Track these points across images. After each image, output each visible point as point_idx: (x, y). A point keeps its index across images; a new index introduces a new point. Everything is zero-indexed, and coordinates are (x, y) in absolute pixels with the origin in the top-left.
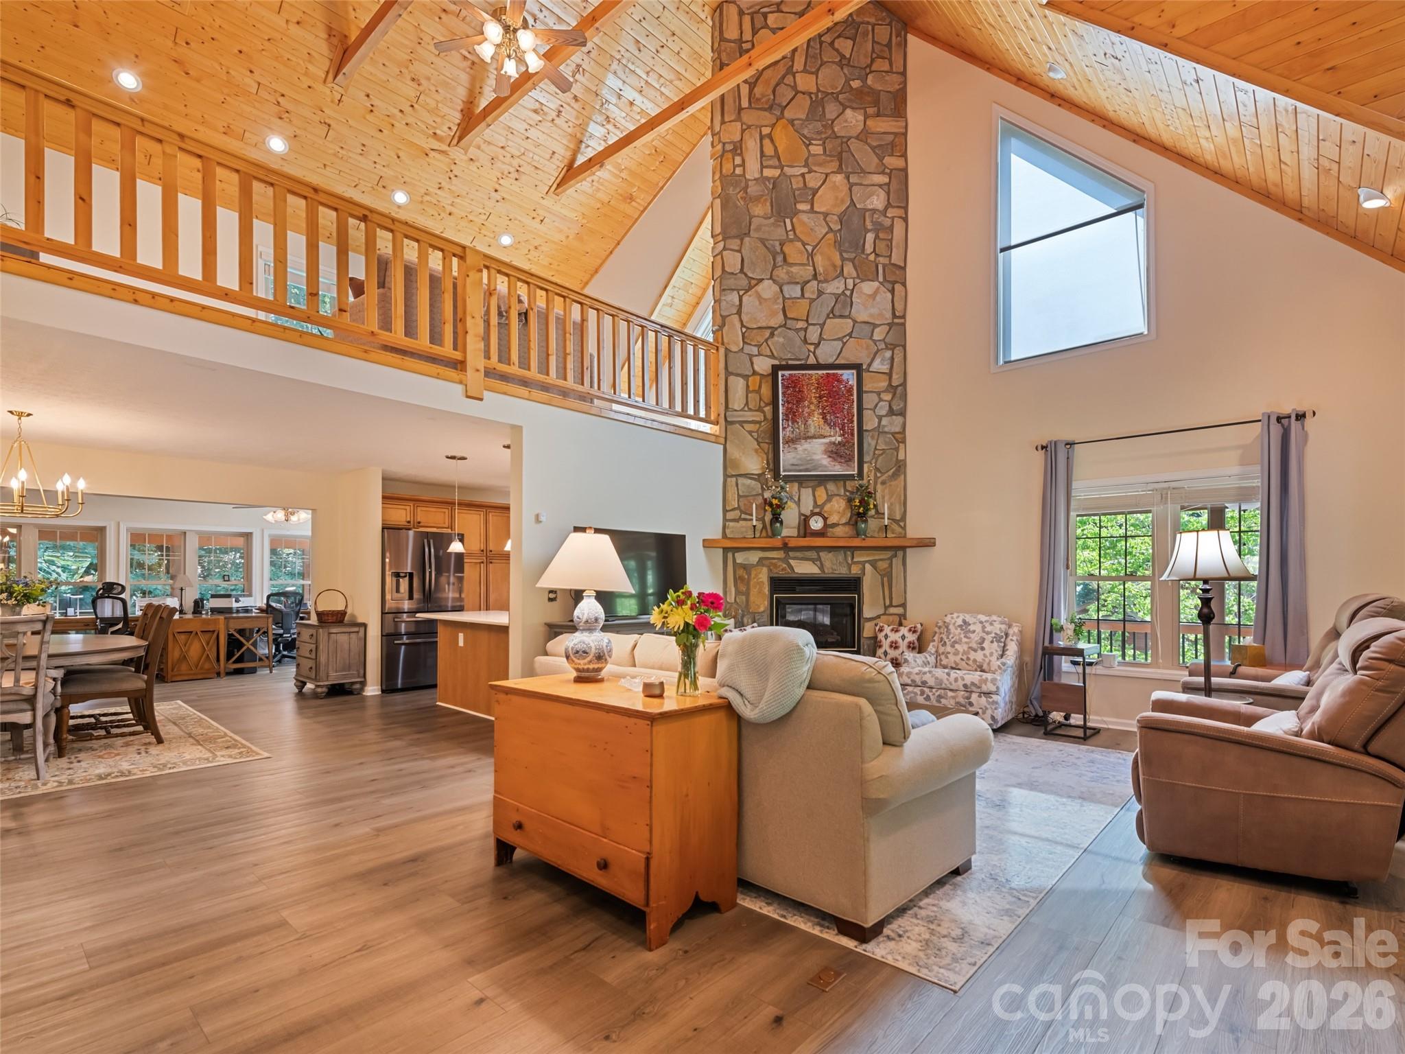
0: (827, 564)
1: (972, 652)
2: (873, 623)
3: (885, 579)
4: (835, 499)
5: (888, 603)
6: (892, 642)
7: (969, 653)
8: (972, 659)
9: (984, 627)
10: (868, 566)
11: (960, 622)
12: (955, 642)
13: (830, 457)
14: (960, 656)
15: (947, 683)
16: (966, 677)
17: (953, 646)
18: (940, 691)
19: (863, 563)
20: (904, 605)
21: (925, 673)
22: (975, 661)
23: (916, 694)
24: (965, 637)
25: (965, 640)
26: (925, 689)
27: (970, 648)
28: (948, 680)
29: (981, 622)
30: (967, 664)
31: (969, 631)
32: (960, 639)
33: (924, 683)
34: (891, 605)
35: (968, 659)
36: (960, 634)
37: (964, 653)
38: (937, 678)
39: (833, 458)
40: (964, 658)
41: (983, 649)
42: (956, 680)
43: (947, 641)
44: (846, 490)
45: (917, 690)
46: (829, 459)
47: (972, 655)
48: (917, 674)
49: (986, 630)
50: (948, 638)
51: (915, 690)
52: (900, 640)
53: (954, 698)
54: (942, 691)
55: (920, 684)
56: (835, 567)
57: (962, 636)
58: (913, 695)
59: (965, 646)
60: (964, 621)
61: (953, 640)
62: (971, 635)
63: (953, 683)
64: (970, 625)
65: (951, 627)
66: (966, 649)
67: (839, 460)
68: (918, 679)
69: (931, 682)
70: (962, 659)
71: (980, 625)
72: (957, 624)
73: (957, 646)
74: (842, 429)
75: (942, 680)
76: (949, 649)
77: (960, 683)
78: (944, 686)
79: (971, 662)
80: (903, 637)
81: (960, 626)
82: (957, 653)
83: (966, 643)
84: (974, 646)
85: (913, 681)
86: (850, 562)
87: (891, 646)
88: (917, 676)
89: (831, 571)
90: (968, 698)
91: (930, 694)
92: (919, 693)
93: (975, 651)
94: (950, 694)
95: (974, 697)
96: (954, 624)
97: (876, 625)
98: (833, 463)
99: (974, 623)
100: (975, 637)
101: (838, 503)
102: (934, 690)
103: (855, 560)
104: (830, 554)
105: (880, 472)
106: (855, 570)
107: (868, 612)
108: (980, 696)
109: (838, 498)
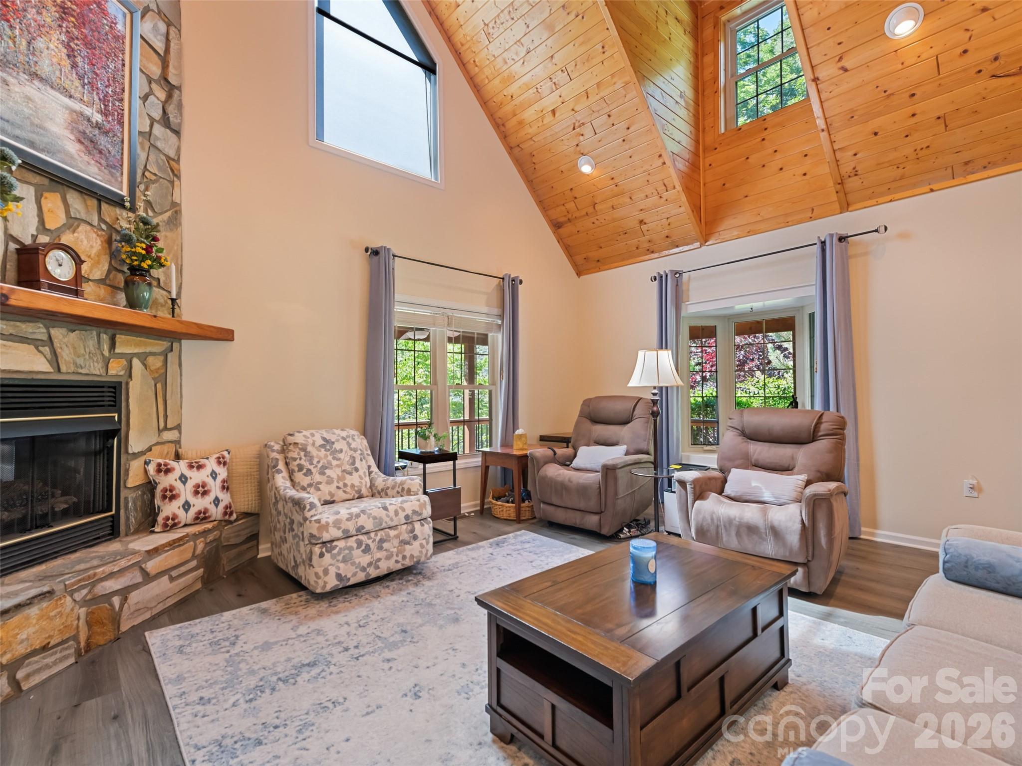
0: (66, 355)
1: (347, 476)
2: (142, 459)
3: (159, 386)
4: (83, 228)
5: (162, 425)
6: (197, 486)
7: (344, 478)
8: (349, 484)
9: (349, 444)
10: (136, 362)
11: (320, 442)
12: (324, 467)
13: (80, 141)
14: (335, 484)
15: (387, 519)
16: (405, 505)
17: (322, 473)
18: (380, 533)
19: (129, 358)
20: (178, 427)
21: (358, 516)
22: (353, 486)
23: (351, 548)
24: (334, 458)
25: (335, 463)
26: (361, 537)
27: (344, 471)
28: (388, 516)
29: (344, 439)
30: (345, 492)
31: (336, 451)
32: (330, 463)
33: (360, 530)
34: (166, 428)
35: (345, 485)
36: (326, 456)
37: (340, 479)
38: (375, 518)
39: (86, 147)
40: (341, 485)
41: (357, 470)
42: (396, 513)
43: (311, 467)
44: (101, 220)
45: (352, 542)
46: (78, 146)
47: (349, 480)
48: (348, 520)
49: (352, 446)
50: (311, 464)
51: (349, 544)
52: (210, 481)
53: (397, 536)
54: (382, 532)
55: (354, 533)
56: (80, 361)
57: (330, 458)
58: (347, 552)
59: (338, 471)
60: (324, 439)
61: (320, 465)
62: (341, 456)
63: (394, 517)
64: (333, 443)
65: (309, 448)
66: (340, 474)
68: (351, 527)
69: (369, 526)
70: (338, 488)
71: (345, 442)
72: (317, 444)
73: (328, 472)
74: (104, 100)
75: (381, 519)
76: (317, 478)
77: (402, 515)
78: (384, 525)
79: (348, 489)
80: (214, 475)
81: (322, 446)
82: (330, 482)
83: (338, 466)
84: (348, 468)
85: (346, 531)
86: (106, 353)
87: (196, 493)
88: (349, 523)
89: (72, 369)
90: (413, 531)
91: (370, 542)
92: (355, 545)
93: (350, 474)
94: (392, 533)
96: (313, 444)
97: (147, 463)
98: (86, 158)
99: (338, 441)
100: (345, 457)
101: (88, 238)
102: (372, 535)
103: (117, 351)
104: (73, 335)
105: (153, 210)
106: (116, 369)
108: (422, 525)
109: (88, 228)
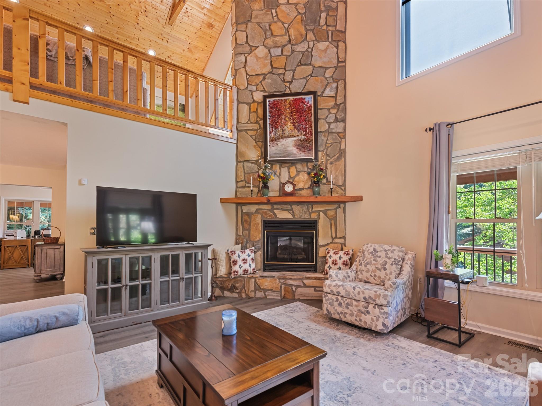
0: (297, 213)
1: (378, 271)
2: (325, 248)
3: (332, 222)
4: (301, 174)
5: (334, 236)
6: (333, 261)
7: (376, 272)
8: (377, 276)
9: (387, 254)
10: (321, 214)
11: (371, 250)
12: (368, 263)
13: (298, 148)
14: (370, 273)
15: (353, 295)
16: (365, 291)
17: (366, 266)
18: (348, 300)
19: (318, 212)
20: (344, 237)
21: (339, 286)
22: (379, 277)
23: (333, 300)
24: (374, 260)
25: (373, 262)
26: (339, 297)
27: (377, 268)
28: (353, 293)
29: (385, 251)
30: (374, 279)
31: (377, 256)
32: (371, 262)
33: (338, 293)
34: (336, 237)
35: (375, 275)
36: (371, 258)
37: (373, 271)
38: (346, 291)
39: (300, 149)
40: (373, 274)
41: (385, 269)
42: (359, 293)
43: (362, 262)
44: (308, 168)
45: (334, 297)
46: (297, 150)
47: (378, 273)
48: (334, 286)
49: (388, 256)
50: (363, 260)
51: (332, 298)
52: (338, 260)
53: (357, 306)
54: (350, 300)
55: (336, 293)
56: (301, 214)
57: (372, 259)
58: (331, 301)
59: (374, 267)
60: (374, 249)
61: (366, 262)
62: (378, 259)
63: (357, 295)
64: (378, 252)
65: (366, 253)
66: (374, 269)
67: (303, 150)
68: (334, 290)
69: (343, 293)
70: (371, 276)
71: (385, 252)
72: (369, 251)
73: (368, 266)
74: (305, 131)
75: (349, 293)
76: (363, 268)
77: (362, 296)
78: (350, 297)
79: (376, 278)
80: (340, 258)
81: (372, 253)
82: (368, 271)
83: (374, 264)
84: (380, 267)
85: (332, 291)
86: (310, 211)
87: (333, 263)
88: (334, 288)
89: (299, 217)
90: (367, 308)
91: (342, 302)
92: (335, 300)
93: (380, 270)
94: (355, 303)
95: (371, 306)
96: (368, 251)
97: (327, 249)
98: (300, 152)
99: (381, 251)
100: (380, 261)
101: (303, 176)
102: (344, 299)
103: (313, 210)
104: (299, 207)
105: (329, 156)
106: (314, 216)
107: (321, 241)
108: (374, 307)
109: (303, 173)
